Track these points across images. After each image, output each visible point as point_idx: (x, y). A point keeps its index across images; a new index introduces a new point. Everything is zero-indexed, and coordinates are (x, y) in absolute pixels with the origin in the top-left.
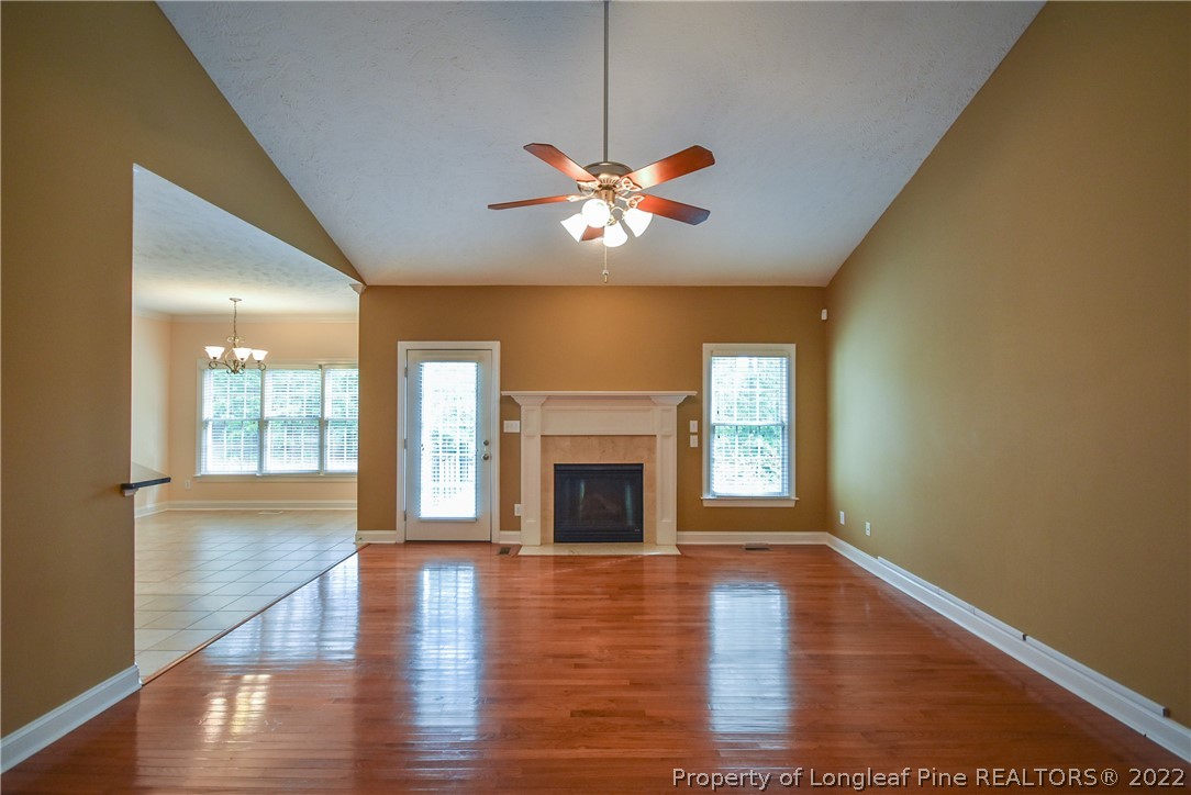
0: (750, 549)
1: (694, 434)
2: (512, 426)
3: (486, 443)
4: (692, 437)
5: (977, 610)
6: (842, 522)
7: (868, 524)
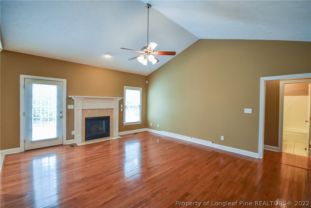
0: (135, 134)
1: (122, 108)
2: (70, 107)
3: (61, 113)
4: (121, 109)
5: (183, 136)
6: (151, 125)
7: (158, 125)
